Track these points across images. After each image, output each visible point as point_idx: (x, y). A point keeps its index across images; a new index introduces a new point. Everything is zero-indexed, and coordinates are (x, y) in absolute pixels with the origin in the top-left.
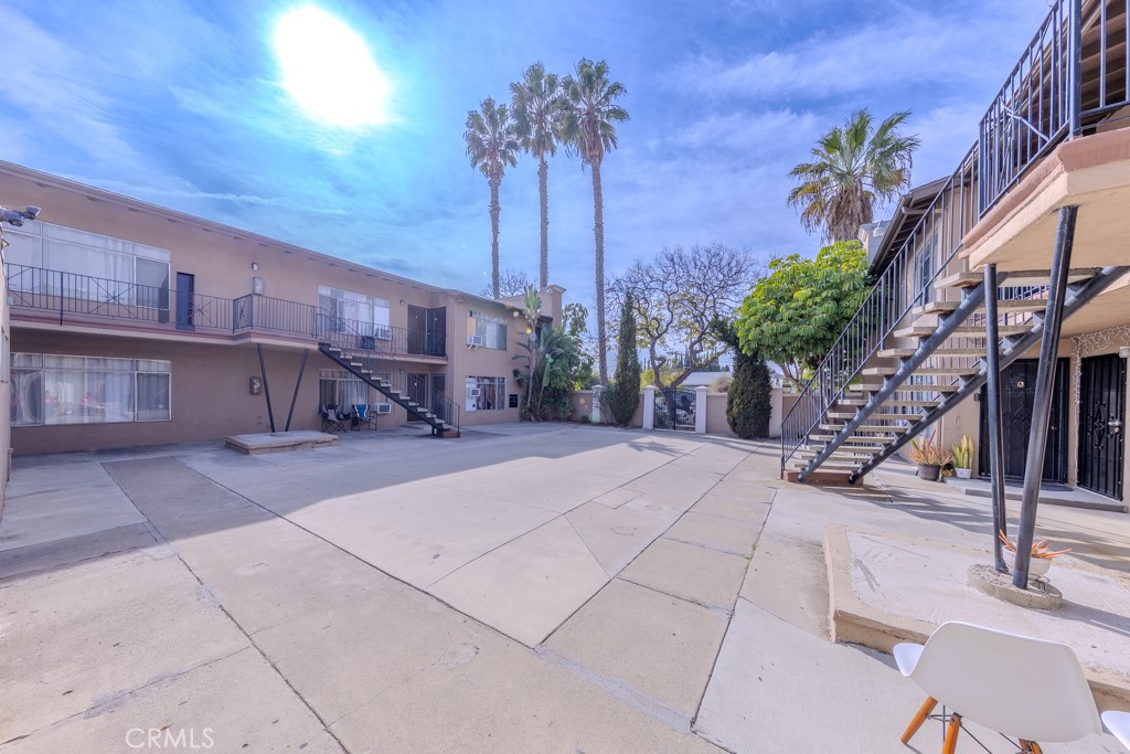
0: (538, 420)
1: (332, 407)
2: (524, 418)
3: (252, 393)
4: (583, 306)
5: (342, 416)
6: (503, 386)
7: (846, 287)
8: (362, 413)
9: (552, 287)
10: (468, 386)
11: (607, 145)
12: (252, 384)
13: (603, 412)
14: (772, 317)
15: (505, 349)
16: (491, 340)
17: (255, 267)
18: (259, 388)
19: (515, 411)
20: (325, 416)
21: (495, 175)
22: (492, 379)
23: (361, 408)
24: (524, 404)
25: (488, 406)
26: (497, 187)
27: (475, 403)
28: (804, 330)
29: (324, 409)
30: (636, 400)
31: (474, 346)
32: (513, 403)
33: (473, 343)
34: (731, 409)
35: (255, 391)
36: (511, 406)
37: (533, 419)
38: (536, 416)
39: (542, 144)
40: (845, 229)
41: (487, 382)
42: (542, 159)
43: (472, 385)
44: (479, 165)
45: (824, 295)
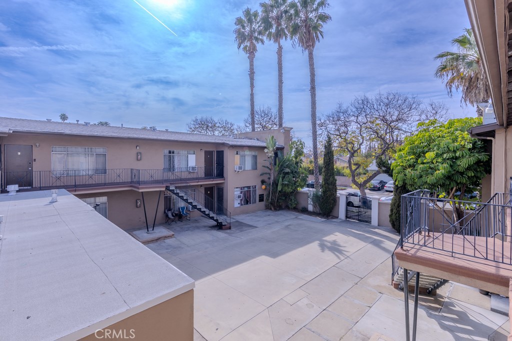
0: (275, 210)
1: (170, 210)
2: (268, 208)
3: (137, 207)
4: (302, 141)
5: (174, 214)
6: (255, 190)
7: (458, 154)
8: (183, 211)
9: (284, 128)
10: (236, 193)
11: (317, 37)
12: (137, 203)
13: (314, 206)
14: (412, 166)
15: (256, 169)
16: (248, 165)
17: (138, 147)
18: (140, 205)
19: (263, 204)
20: (167, 216)
21: (251, 51)
22: (249, 187)
23: (183, 208)
24: (268, 200)
25: (247, 202)
26: (253, 60)
27: (239, 202)
28: (430, 179)
29: (166, 211)
30: (334, 201)
31: (238, 171)
32: (261, 199)
33: (238, 170)
34: (392, 214)
35: (138, 206)
36: (260, 201)
37: (273, 209)
38: (274, 206)
39: (279, 35)
40: (475, 95)
41: (246, 189)
42: (279, 44)
43: (237, 192)
44: (242, 46)
45: (445, 156)
